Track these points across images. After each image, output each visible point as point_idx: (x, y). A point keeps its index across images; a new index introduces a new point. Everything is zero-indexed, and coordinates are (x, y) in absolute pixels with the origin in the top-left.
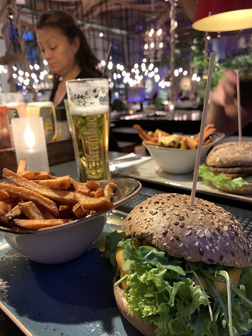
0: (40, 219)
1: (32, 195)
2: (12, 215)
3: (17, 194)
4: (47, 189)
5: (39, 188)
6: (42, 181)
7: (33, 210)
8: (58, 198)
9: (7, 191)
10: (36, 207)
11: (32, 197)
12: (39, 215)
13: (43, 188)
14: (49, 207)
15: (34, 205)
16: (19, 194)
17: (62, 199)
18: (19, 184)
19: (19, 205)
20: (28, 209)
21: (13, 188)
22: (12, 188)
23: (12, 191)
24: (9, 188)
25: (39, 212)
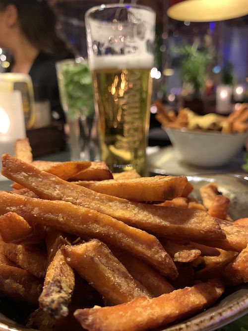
0: (144, 298)
1: (96, 221)
2: (63, 294)
3: (51, 220)
4: (121, 202)
5: (102, 201)
6: (98, 183)
7: (107, 264)
8: (165, 227)
9: (22, 213)
10: (111, 257)
11: (97, 229)
12: (126, 277)
13: (111, 200)
14: (149, 253)
15: (107, 251)
16: (58, 222)
17: (178, 229)
18: (46, 191)
19: (66, 254)
20: (97, 265)
21: (38, 205)
22: (34, 205)
23: (36, 212)
24: (25, 204)
25: (123, 269)
